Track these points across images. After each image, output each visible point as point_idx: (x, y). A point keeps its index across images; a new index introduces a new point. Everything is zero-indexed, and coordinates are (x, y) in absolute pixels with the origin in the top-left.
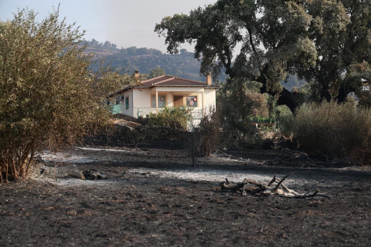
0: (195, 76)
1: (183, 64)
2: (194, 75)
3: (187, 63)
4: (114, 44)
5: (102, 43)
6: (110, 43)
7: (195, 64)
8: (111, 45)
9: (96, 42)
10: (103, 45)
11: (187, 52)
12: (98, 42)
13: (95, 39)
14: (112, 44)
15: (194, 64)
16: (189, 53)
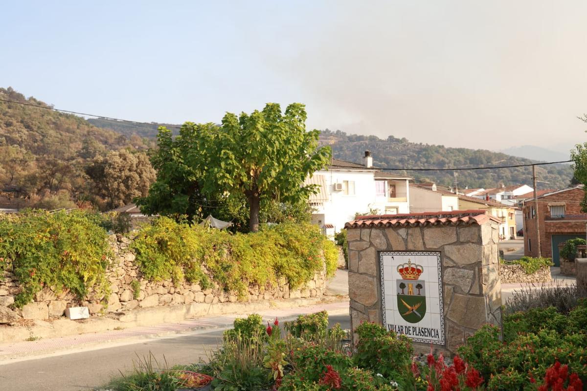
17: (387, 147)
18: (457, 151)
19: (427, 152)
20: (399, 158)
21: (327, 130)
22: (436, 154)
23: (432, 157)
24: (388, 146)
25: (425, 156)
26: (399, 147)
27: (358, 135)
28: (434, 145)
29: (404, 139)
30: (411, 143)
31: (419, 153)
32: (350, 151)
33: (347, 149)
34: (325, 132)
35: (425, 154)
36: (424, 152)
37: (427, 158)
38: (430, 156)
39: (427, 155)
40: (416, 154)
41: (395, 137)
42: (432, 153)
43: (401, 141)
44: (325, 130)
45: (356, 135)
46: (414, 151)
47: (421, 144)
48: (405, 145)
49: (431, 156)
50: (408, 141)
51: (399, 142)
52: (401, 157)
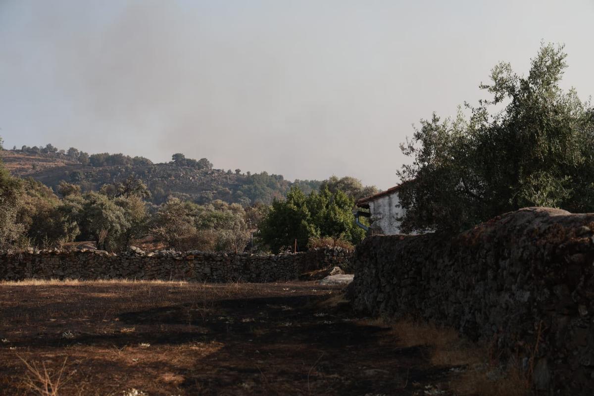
0: (185, 196)
1: (173, 178)
2: (184, 194)
3: (180, 176)
4: (84, 152)
5: (63, 151)
6: (76, 150)
7: (194, 178)
8: (78, 153)
9: (53, 150)
10: (66, 153)
11: (184, 159)
12: (56, 149)
13: (52, 145)
14: (81, 152)
15: (191, 178)
16: (187, 160)
17: (170, 176)
18: (309, 187)
19: (252, 186)
20: (196, 196)
21: (49, 147)
22: (269, 190)
23: (262, 195)
24: (173, 173)
25: (248, 193)
26: (195, 177)
27: (111, 154)
28: (265, 173)
29: (204, 162)
30: (218, 170)
31: (235, 188)
32: (93, 181)
33: (87, 177)
34: (44, 151)
35: (250, 189)
36: (246, 187)
37: (253, 197)
38: (258, 192)
39: (253, 191)
40: (230, 189)
41: (186, 157)
42: (263, 189)
43: (198, 164)
44: (44, 147)
45: (106, 154)
46: (225, 185)
47: (238, 171)
48: (207, 173)
49: (261, 193)
50: (212, 165)
51: (193, 166)
52: (199, 195)
